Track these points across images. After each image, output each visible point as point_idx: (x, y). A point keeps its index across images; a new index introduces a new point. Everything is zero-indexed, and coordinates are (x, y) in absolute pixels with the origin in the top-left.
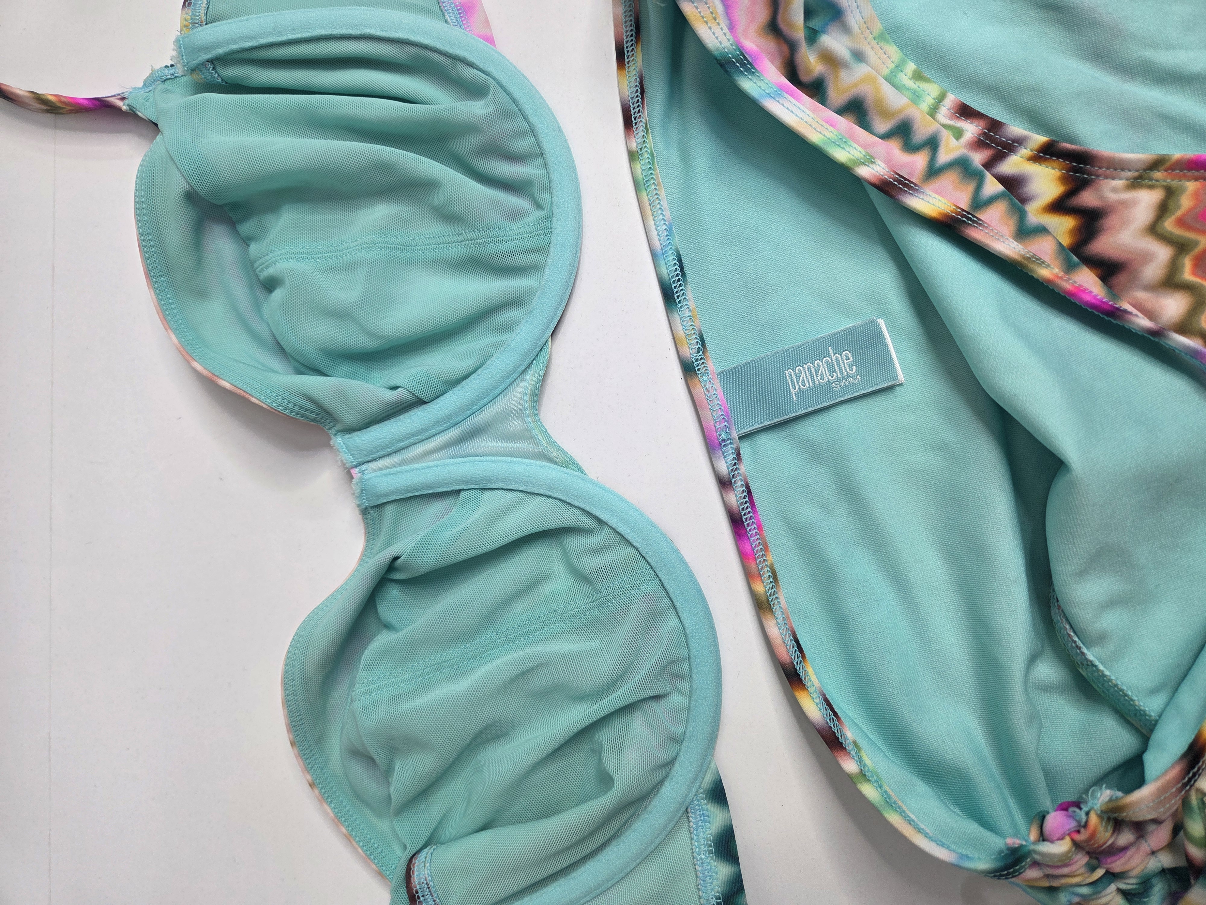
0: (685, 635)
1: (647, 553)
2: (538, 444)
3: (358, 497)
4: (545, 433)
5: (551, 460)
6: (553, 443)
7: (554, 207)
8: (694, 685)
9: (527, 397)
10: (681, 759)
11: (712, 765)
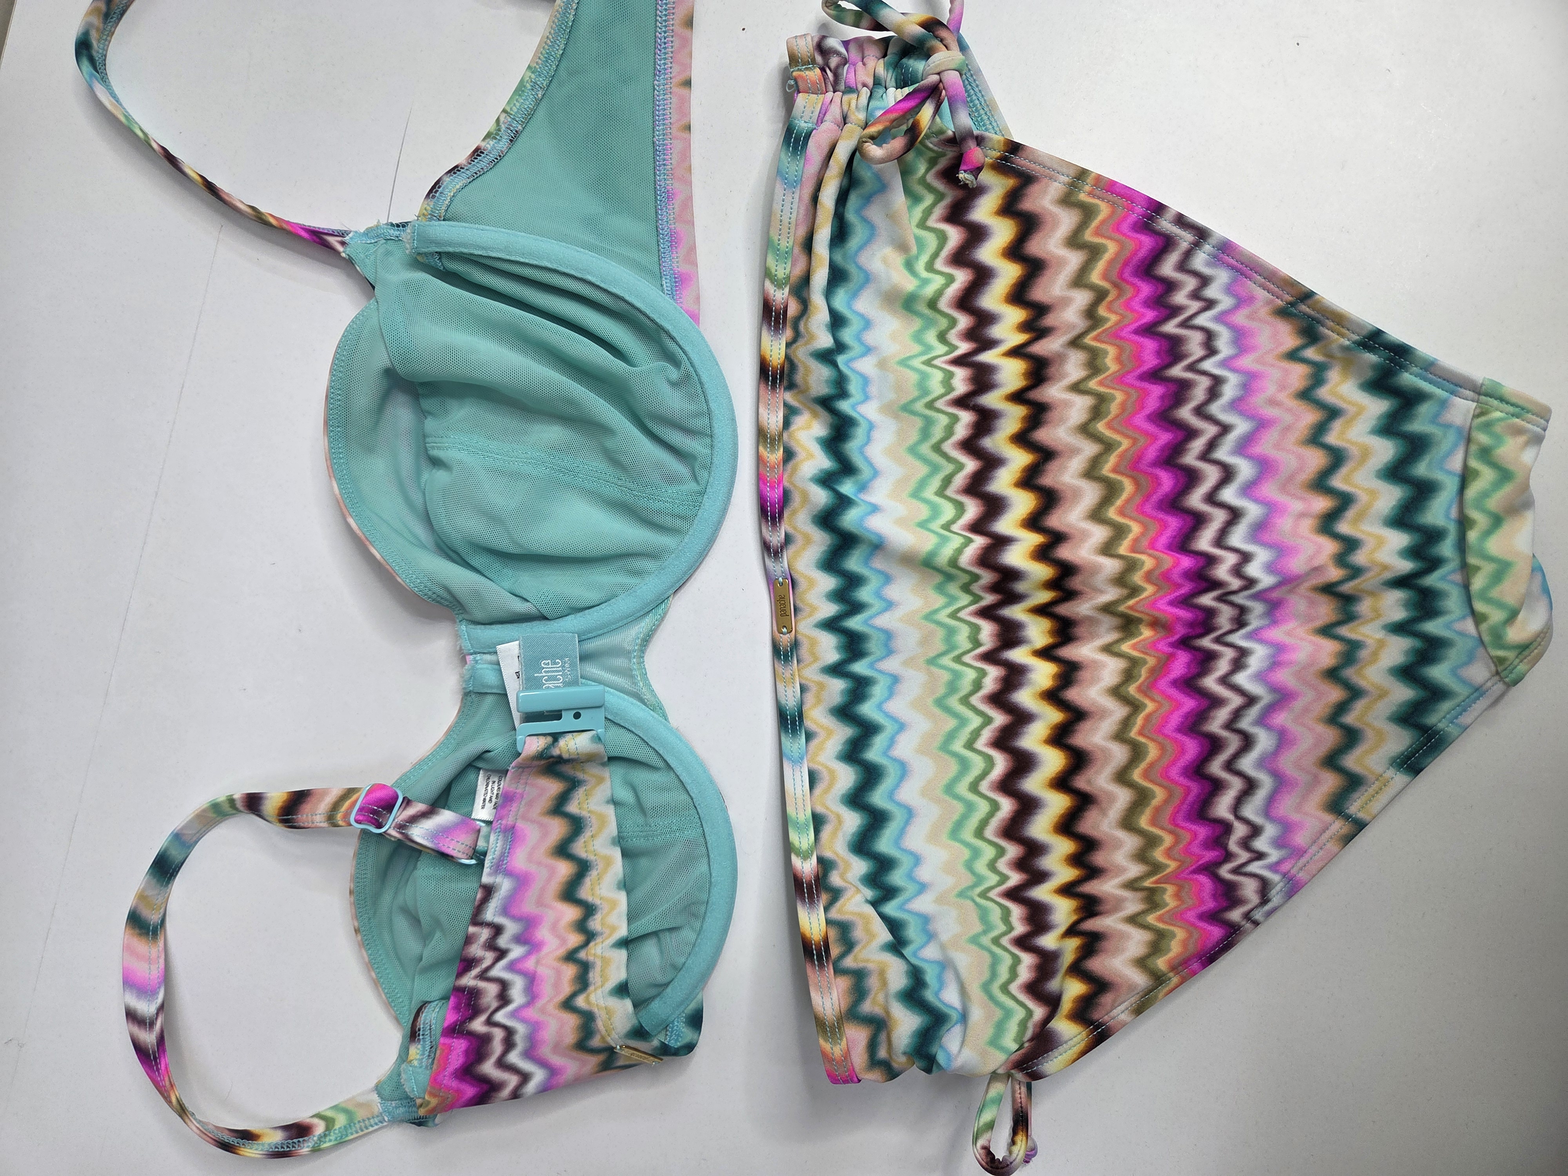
0: (710, 882)
1: (699, 804)
2: (635, 684)
3: (465, 681)
4: (644, 675)
5: (642, 701)
6: (649, 685)
7: (709, 487)
8: (704, 926)
9: (639, 641)
10: (675, 983)
11: (699, 996)
